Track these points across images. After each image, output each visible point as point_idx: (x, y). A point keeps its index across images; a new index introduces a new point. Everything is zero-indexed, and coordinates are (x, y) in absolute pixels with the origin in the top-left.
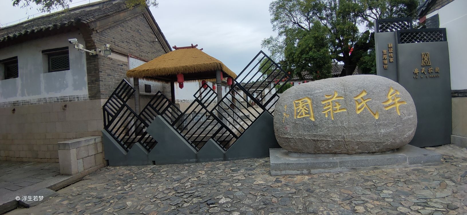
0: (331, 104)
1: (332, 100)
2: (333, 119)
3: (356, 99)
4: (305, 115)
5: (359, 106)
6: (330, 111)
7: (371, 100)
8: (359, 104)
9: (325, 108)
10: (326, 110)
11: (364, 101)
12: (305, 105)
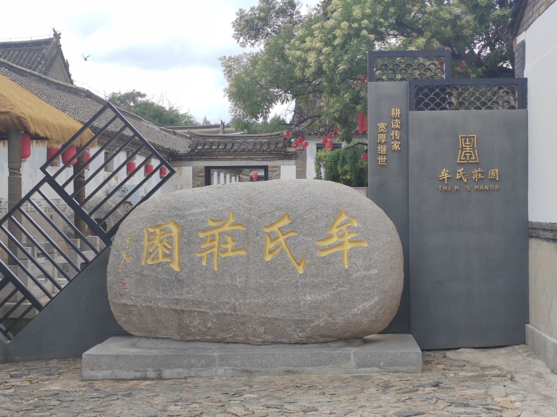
0: (217, 237)
1: (220, 230)
2: (216, 269)
3: (268, 230)
4: (163, 257)
5: (270, 246)
6: (213, 253)
7: (296, 234)
8: (272, 241)
9: (203, 246)
10: (205, 250)
11: (283, 235)
12: (166, 237)
